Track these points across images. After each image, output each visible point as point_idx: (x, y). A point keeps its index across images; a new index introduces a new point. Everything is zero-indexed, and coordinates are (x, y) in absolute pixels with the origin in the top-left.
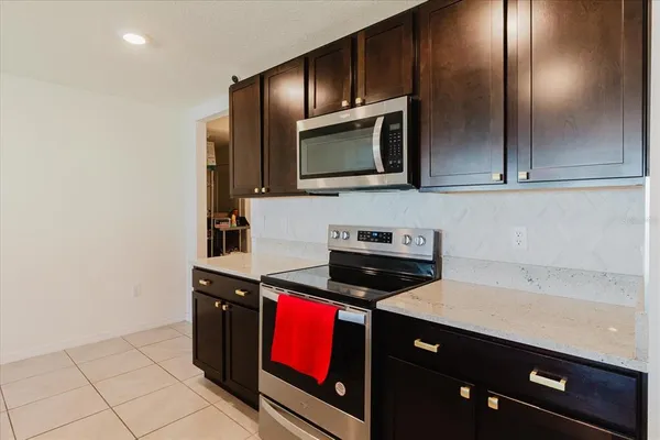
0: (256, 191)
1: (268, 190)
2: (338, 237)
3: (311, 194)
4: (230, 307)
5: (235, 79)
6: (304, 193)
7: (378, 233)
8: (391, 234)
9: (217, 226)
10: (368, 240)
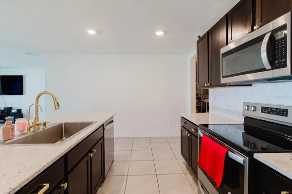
0: (206, 85)
1: (211, 85)
2: (248, 109)
3: (230, 86)
4: (191, 135)
5: (199, 37)
6: (225, 85)
7: (277, 109)
8: (287, 110)
9: (203, 100)
10: (269, 113)
